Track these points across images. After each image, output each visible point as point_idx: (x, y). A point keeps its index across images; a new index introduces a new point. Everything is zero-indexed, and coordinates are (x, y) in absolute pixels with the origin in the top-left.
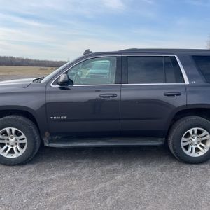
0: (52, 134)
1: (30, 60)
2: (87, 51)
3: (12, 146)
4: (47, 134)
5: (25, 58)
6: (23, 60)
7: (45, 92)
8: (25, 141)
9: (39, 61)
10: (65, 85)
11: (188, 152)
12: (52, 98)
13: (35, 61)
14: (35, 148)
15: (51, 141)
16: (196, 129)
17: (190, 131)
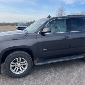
0: (40, 58)
3: (19, 67)
4: (37, 59)
8: (26, 64)
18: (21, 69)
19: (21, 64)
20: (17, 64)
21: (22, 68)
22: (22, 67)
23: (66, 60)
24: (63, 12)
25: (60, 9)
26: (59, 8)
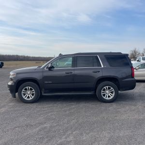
1: (29, 57)
2: (60, 54)
3: (29, 95)
5: (26, 56)
6: (24, 57)
7: (43, 72)
8: (34, 92)
9: (35, 57)
10: (51, 68)
11: (105, 98)
12: (46, 74)
13: (33, 57)
14: (38, 95)
15: (45, 93)
16: (107, 87)
17: (105, 87)
20: (27, 92)
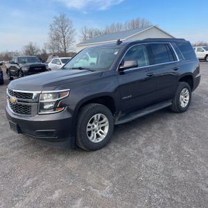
3: (96, 131)
18: (100, 134)
19: (99, 124)
20: (93, 126)
21: (100, 132)
22: (101, 130)
23: (156, 109)
24: (67, 28)
25: (58, 20)
26: (55, 18)
